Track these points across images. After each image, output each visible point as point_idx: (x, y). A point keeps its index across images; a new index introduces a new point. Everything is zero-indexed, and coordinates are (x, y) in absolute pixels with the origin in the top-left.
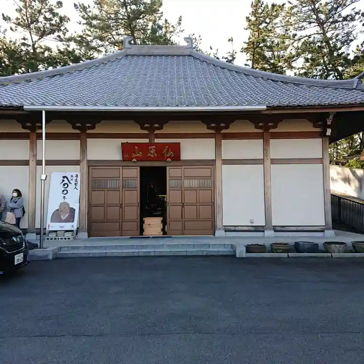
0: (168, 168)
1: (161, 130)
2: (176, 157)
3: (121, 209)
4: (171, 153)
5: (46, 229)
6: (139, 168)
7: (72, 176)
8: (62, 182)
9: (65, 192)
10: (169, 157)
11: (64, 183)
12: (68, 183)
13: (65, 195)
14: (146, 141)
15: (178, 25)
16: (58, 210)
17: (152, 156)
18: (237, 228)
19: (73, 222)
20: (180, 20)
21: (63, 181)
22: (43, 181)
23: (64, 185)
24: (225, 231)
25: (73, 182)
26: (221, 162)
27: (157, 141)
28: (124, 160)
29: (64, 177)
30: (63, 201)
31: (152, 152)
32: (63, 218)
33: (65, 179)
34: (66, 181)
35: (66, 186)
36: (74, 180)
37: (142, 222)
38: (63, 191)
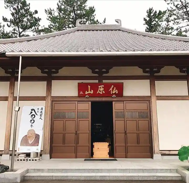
0: (114, 103)
1: (108, 74)
2: (120, 94)
3: (76, 136)
4: (115, 91)
5: (16, 151)
6: (90, 103)
7: (38, 109)
8: (31, 114)
9: (33, 121)
10: (114, 94)
11: (32, 114)
12: (35, 115)
13: (32, 124)
14: (97, 81)
15: (103, 23)
16: (26, 136)
17: (101, 93)
18: (172, 153)
19: (38, 145)
20: (105, 20)
21: (31, 112)
22: (16, 112)
23: (32, 116)
24: (162, 155)
25: (39, 114)
26: (155, 98)
27: (104, 81)
28: (80, 96)
29: (32, 110)
30: (30, 128)
31: (101, 90)
32: (30, 142)
33: (33, 111)
34: (33, 113)
35: (33, 116)
36: (39, 112)
37: (92, 146)
38: (31, 121)
